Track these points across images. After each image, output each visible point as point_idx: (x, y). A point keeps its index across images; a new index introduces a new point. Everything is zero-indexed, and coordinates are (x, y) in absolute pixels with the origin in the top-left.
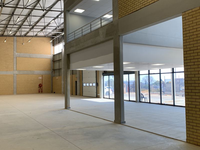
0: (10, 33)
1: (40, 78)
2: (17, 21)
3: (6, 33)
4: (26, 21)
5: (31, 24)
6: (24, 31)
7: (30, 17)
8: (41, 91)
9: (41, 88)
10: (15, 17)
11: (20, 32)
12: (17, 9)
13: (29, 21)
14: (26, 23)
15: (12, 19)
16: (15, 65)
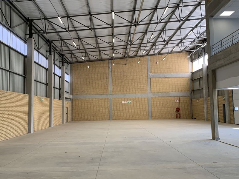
0: (144, 53)
1: (177, 100)
2: (151, 38)
3: (139, 54)
4: (160, 36)
5: (166, 40)
6: (157, 48)
7: (164, 31)
8: (178, 115)
9: (179, 113)
10: (149, 34)
11: (154, 50)
12: (151, 25)
13: (163, 36)
14: (160, 39)
15: (145, 37)
16: (149, 86)
